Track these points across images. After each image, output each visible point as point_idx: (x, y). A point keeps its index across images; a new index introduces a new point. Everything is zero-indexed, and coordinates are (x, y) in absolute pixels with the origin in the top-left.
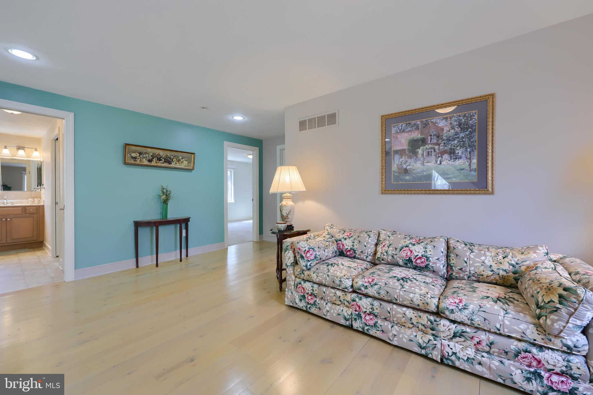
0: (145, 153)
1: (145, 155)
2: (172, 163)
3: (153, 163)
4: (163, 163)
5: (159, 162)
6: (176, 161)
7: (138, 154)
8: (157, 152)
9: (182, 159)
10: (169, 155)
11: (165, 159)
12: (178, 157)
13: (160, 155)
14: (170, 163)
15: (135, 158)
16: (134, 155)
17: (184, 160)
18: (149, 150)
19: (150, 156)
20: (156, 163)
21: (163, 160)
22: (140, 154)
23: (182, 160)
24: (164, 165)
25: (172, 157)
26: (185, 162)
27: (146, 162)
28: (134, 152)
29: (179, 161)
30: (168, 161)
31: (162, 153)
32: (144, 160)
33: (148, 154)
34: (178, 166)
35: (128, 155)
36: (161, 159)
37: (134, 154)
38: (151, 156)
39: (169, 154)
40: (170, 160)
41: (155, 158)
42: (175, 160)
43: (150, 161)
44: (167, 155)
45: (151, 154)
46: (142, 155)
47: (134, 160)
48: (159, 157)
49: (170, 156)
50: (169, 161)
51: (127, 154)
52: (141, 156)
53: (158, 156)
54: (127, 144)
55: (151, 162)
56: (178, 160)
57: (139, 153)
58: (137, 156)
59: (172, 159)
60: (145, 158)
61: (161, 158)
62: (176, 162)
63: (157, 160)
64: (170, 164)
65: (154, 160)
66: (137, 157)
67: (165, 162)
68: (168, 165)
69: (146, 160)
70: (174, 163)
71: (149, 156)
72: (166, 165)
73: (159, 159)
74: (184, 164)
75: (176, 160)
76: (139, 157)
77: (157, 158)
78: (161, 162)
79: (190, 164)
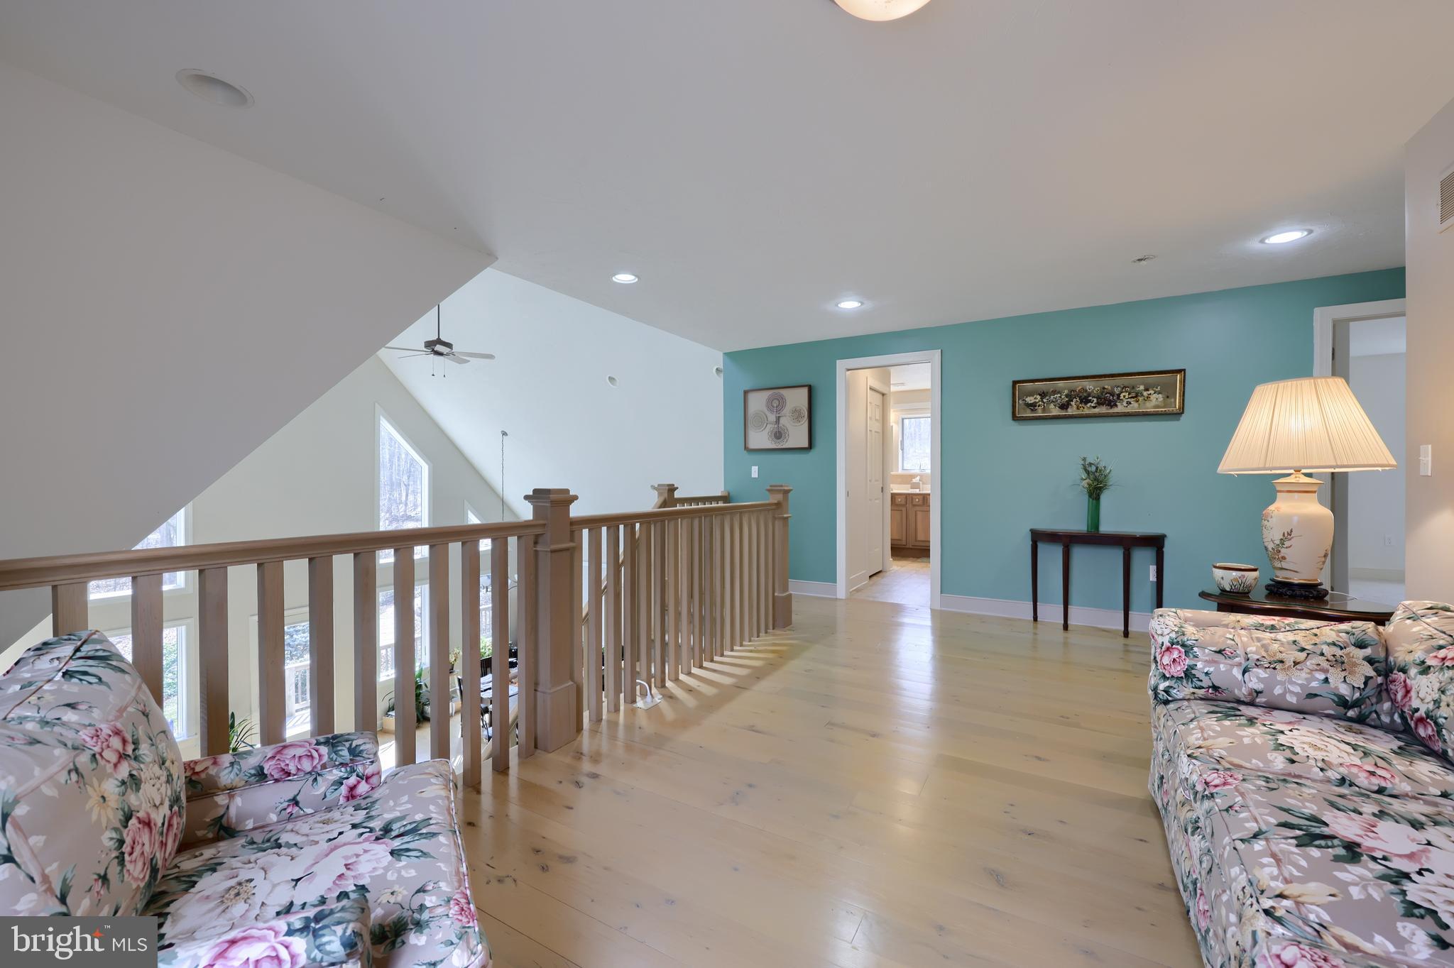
0: (1053, 391)
1: (1052, 397)
2: (1118, 404)
3: (1072, 411)
4: (1094, 407)
5: (1085, 407)
6: (1129, 398)
7: (1039, 397)
8: (1078, 385)
9: (1147, 390)
10: (1110, 387)
11: (1098, 398)
12: (1133, 388)
13: (1086, 391)
14: (1112, 404)
15: (1032, 406)
16: (1030, 400)
17: (1152, 392)
18: (1061, 384)
19: (1063, 397)
20: (1078, 409)
21: (1095, 400)
22: (1043, 395)
23: (1145, 394)
24: (1097, 410)
25: (1117, 391)
26: (1154, 397)
27: (1055, 411)
28: (1031, 394)
29: (1136, 397)
30: (1108, 400)
31: (1090, 386)
32: (1052, 406)
33: (1059, 392)
34: (1134, 407)
35: (1021, 402)
36: (1090, 398)
37: (1032, 398)
38: (1067, 396)
39: (1108, 384)
40: (1111, 398)
41: (1074, 400)
42: (1124, 396)
43: (1064, 407)
44: (1104, 388)
45: (1066, 392)
46: (1047, 397)
47: (1032, 410)
48: (1085, 394)
49: (1113, 388)
50: (1110, 401)
51: (1019, 400)
52: (1045, 400)
53: (1081, 394)
54: (1015, 383)
55: (1067, 409)
56: (1133, 395)
57: (1040, 395)
58: (1037, 401)
59: (1119, 396)
60: (1053, 401)
61: (1089, 395)
62: (1129, 400)
63: (1081, 403)
64: (1112, 407)
65: (1073, 403)
66: (1037, 403)
67: (1099, 404)
68: (1107, 409)
69: (1055, 406)
70: (1125, 404)
71: (1060, 397)
72: (1103, 410)
73: (1085, 400)
74: (1155, 401)
75: (1129, 395)
76: (1040, 403)
77: (1080, 397)
78: (1091, 406)
79: (1173, 400)
